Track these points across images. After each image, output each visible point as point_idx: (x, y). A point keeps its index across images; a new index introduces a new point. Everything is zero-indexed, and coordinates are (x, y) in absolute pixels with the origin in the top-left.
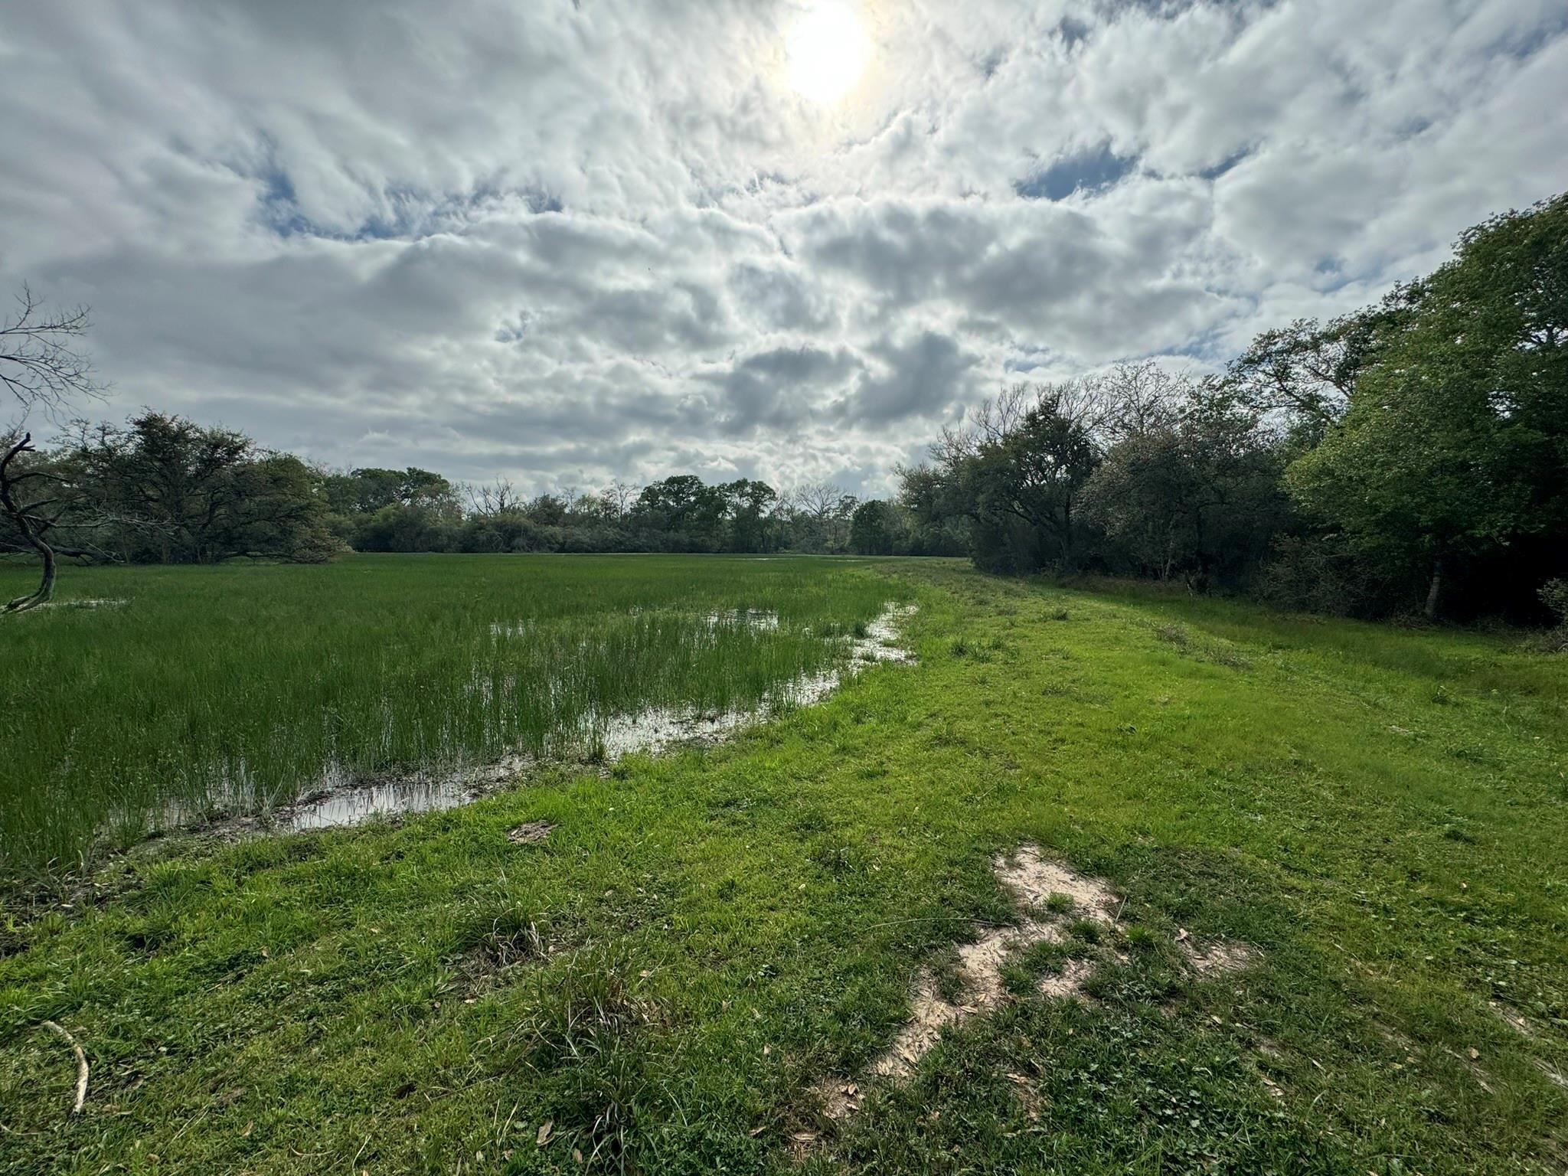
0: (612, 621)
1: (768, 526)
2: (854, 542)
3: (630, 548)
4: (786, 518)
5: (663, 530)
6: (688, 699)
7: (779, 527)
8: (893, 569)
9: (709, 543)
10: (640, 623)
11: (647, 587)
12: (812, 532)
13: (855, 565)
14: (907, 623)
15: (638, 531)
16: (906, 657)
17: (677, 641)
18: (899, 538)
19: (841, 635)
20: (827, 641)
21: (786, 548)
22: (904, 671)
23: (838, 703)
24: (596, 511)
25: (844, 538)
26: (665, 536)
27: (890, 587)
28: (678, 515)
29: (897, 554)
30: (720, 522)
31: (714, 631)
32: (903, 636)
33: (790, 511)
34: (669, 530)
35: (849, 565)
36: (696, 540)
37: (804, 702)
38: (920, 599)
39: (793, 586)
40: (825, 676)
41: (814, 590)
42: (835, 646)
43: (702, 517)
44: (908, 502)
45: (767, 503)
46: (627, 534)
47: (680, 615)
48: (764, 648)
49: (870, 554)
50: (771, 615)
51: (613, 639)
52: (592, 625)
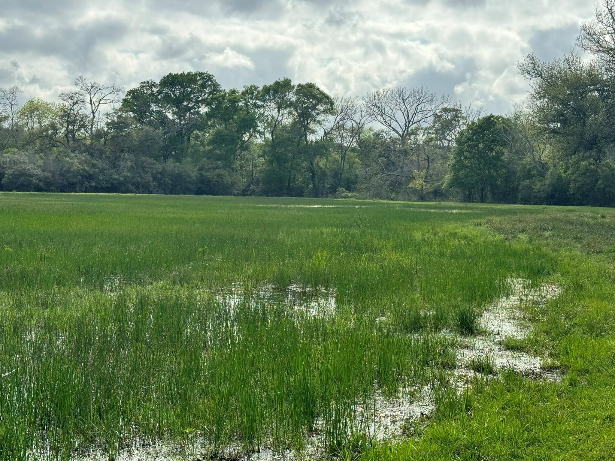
0: (77, 301)
1: (322, 155)
2: (456, 182)
3: (105, 185)
4: (349, 142)
5: (157, 158)
6: (196, 427)
7: (338, 157)
8: (520, 226)
9: (228, 180)
10: (121, 304)
11: (132, 247)
12: (390, 165)
13: (458, 218)
14: (544, 313)
15: (117, 158)
16: (543, 368)
17: (179, 333)
18: (528, 175)
19: (437, 329)
20: (417, 338)
21: (348, 189)
22: (539, 390)
23: (434, 439)
24: (53, 126)
25: (440, 176)
26: (159, 167)
27: (514, 254)
28: (180, 134)
29: (526, 201)
30: (245, 147)
31: (238, 319)
32: (537, 334)
33: (356, 131)
34: (166, 158)
35: (449, 218)
36: (208, 174)
37: (381, 436)
38: (565, 273)
39: (361, 251)
40: (412, 395)
41: (394, 257)
42: (427, 347)
43: (218, 139)
44: (546, 119)
45: (320, 118)
46: (100, 164)
47: (184, 292)
48: (317, 348)
49: (483, 200)
50: (325, 296)
51: (80, 330)
52: (45, 305)
